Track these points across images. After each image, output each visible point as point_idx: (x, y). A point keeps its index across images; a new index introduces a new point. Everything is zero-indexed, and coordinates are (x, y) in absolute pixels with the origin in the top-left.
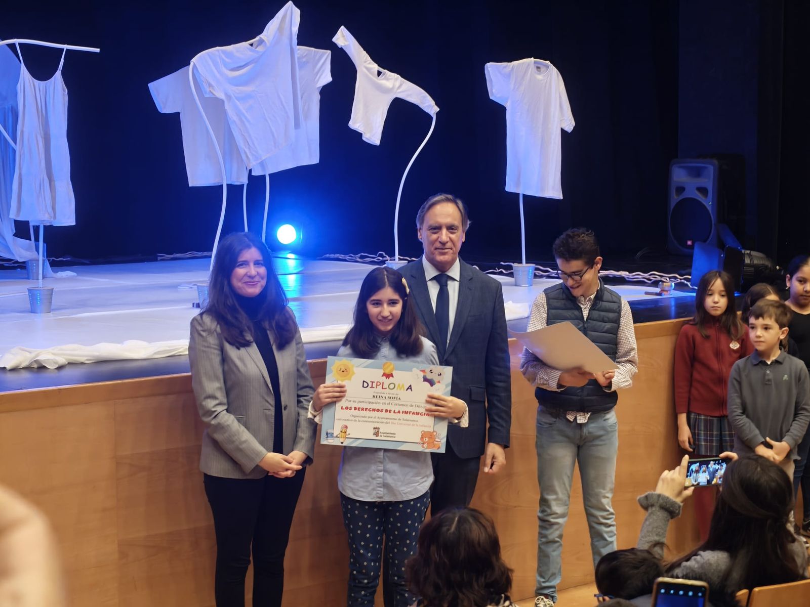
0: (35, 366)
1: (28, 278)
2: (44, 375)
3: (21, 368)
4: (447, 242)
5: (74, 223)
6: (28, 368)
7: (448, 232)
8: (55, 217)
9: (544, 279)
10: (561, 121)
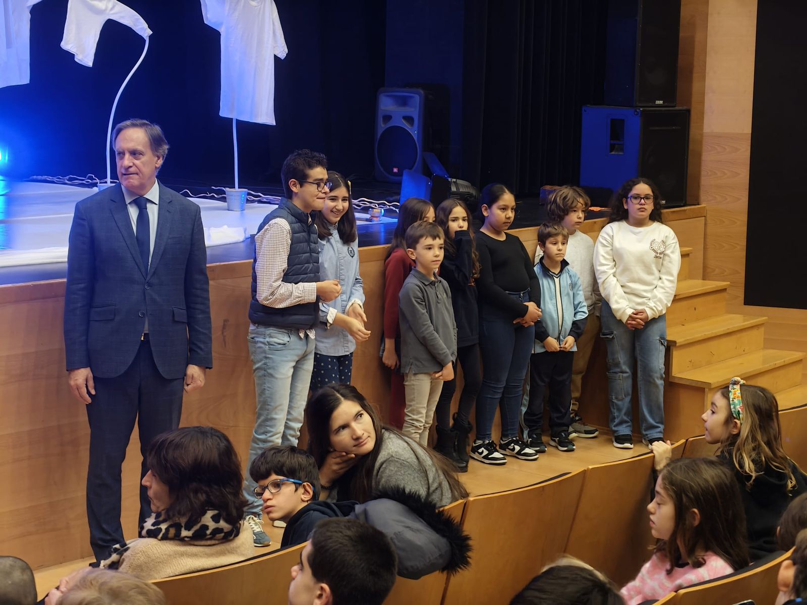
4: (130, 167)
7: (131, 157)
9: (256, 204)
10: (274, 47)
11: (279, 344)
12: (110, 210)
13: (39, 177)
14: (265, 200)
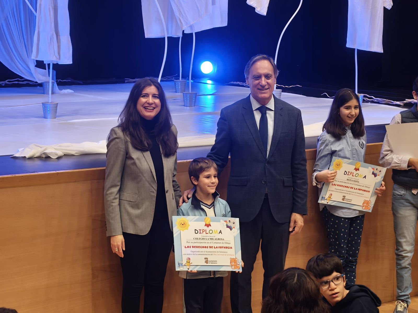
0: (44, 156)
1: (44, 93)
2: (49, 163)
3: (35, 157)
4: (266, 85)
5: (71, 63)
6: (39, 158)
7: (265, 79)
8: (60, 58)
9: (369, 104)
10: (384, 2)
11: (398, 195)
12: (243, 115)
13: (235, 83)
14: (376, 101)
